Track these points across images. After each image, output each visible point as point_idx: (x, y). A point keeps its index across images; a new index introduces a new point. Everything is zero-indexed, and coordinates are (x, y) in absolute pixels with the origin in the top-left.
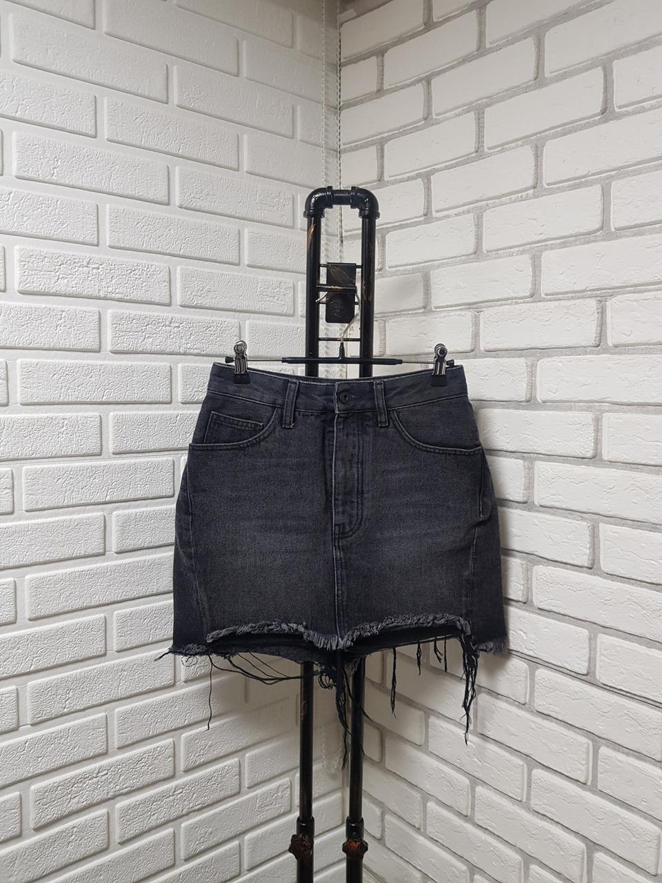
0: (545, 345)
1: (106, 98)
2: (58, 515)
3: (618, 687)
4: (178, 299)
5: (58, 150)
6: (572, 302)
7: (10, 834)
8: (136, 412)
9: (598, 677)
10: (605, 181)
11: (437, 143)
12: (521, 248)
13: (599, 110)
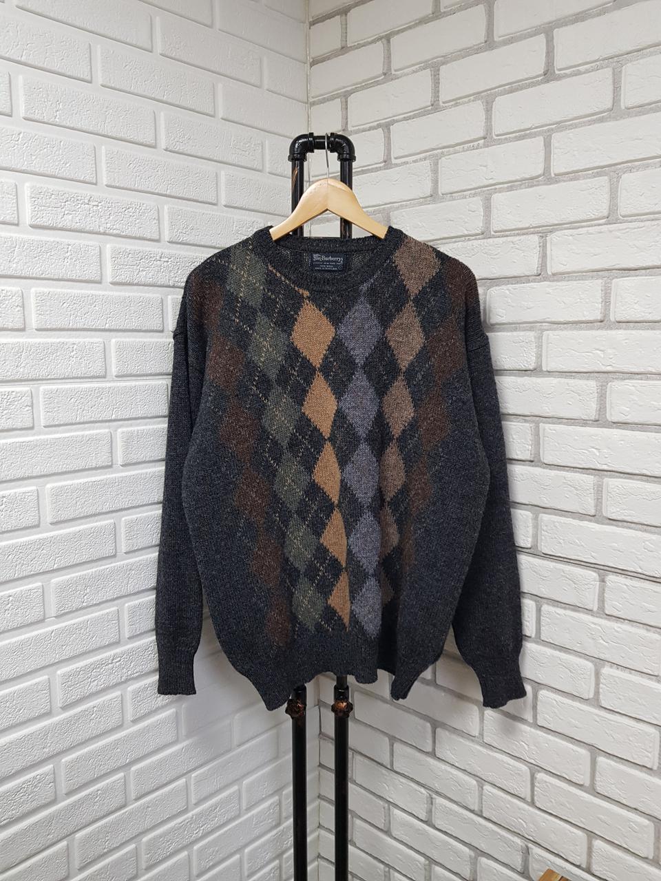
0: (494, 276)
1: (99, 46)
2: (71, 431)
3: (557, 555)
4: (166, 236)
5: (60, 94)
6: (518, 238)
7: (42, 712)
8: (133, 339)
9: (539, 549)
10: (547, 133)
11: (397, 97)
12: (473, 192)
13: (542, 72)
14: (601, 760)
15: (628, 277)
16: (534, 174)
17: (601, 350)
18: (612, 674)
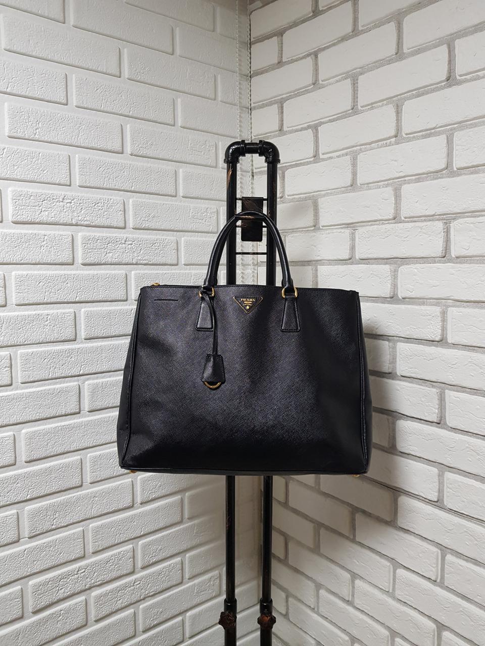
0: (404, 256)
2: (45, 385)
3: (460, 512)
4: (131, 223)
5: (39, 115)
6: (425, 223)
7: (15, 617)
8: (101, 308)
9: (445, 503)
10: (449, 132)
12: (386, 182)
13: (444, 78)
16: (438, 168)
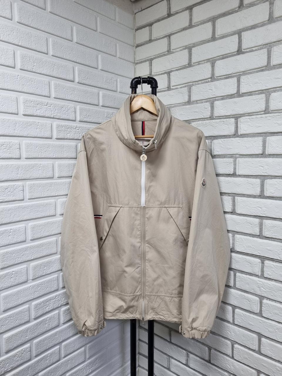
0: (215, 135)
1: (51, 39)
2: (39, 201)
3: (243, 252)
4: (78, 119)
5: (35, 59)
6: (225, 120)
9: (235, 249)
10: (239, 76)
11: (173, 61)
12: (206, 100)
13: (236, 50)
14: (263, 339)
15: (274, 136)
16: (233, 93)
17: (262, 167)
18: (267, 303)
